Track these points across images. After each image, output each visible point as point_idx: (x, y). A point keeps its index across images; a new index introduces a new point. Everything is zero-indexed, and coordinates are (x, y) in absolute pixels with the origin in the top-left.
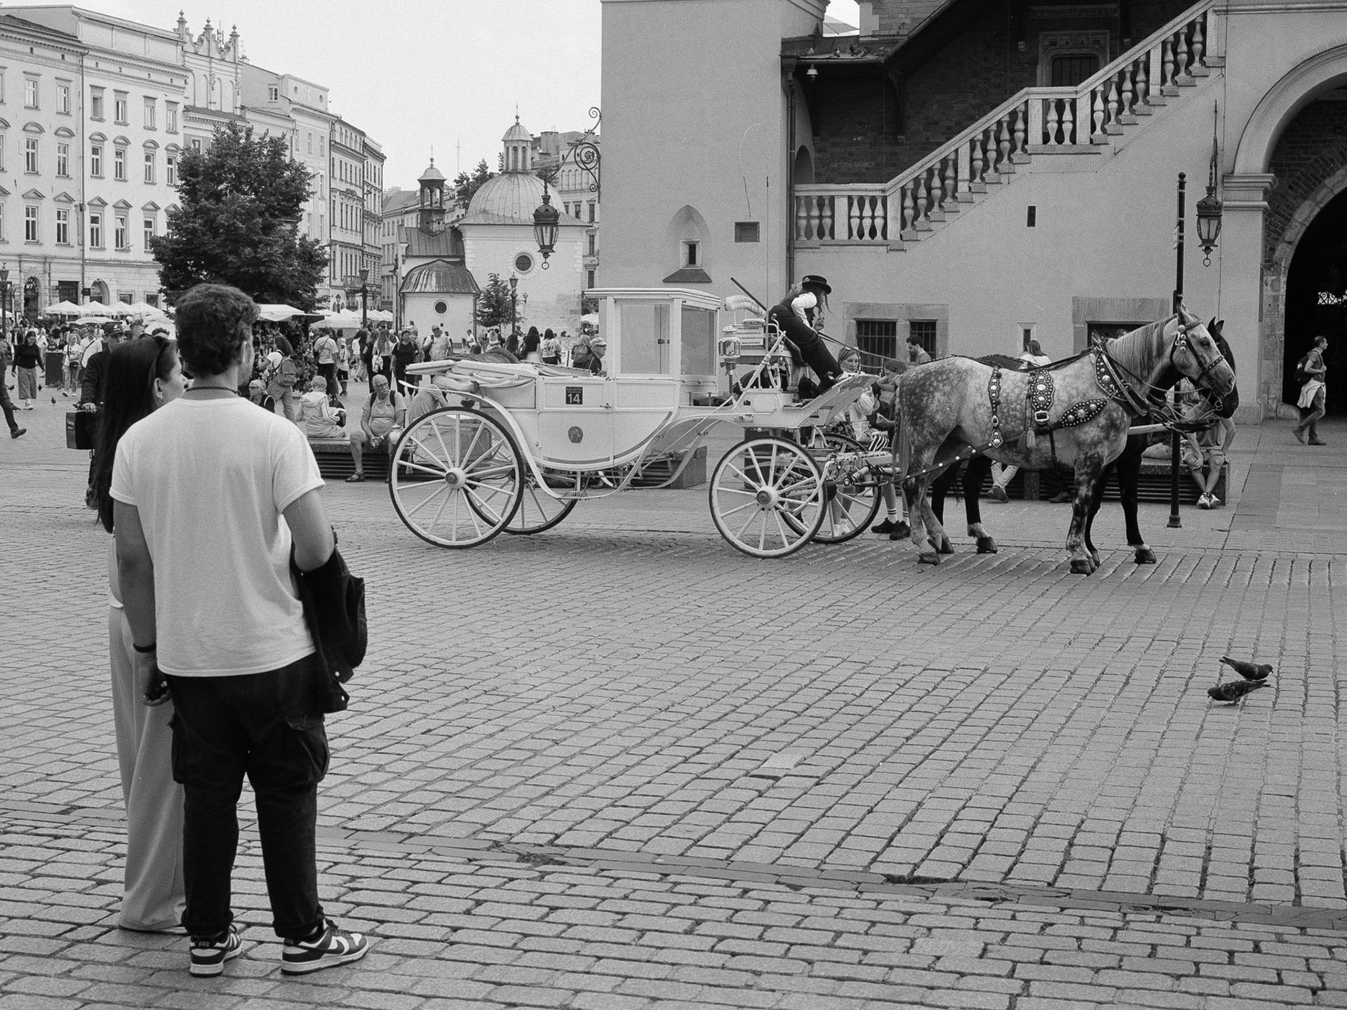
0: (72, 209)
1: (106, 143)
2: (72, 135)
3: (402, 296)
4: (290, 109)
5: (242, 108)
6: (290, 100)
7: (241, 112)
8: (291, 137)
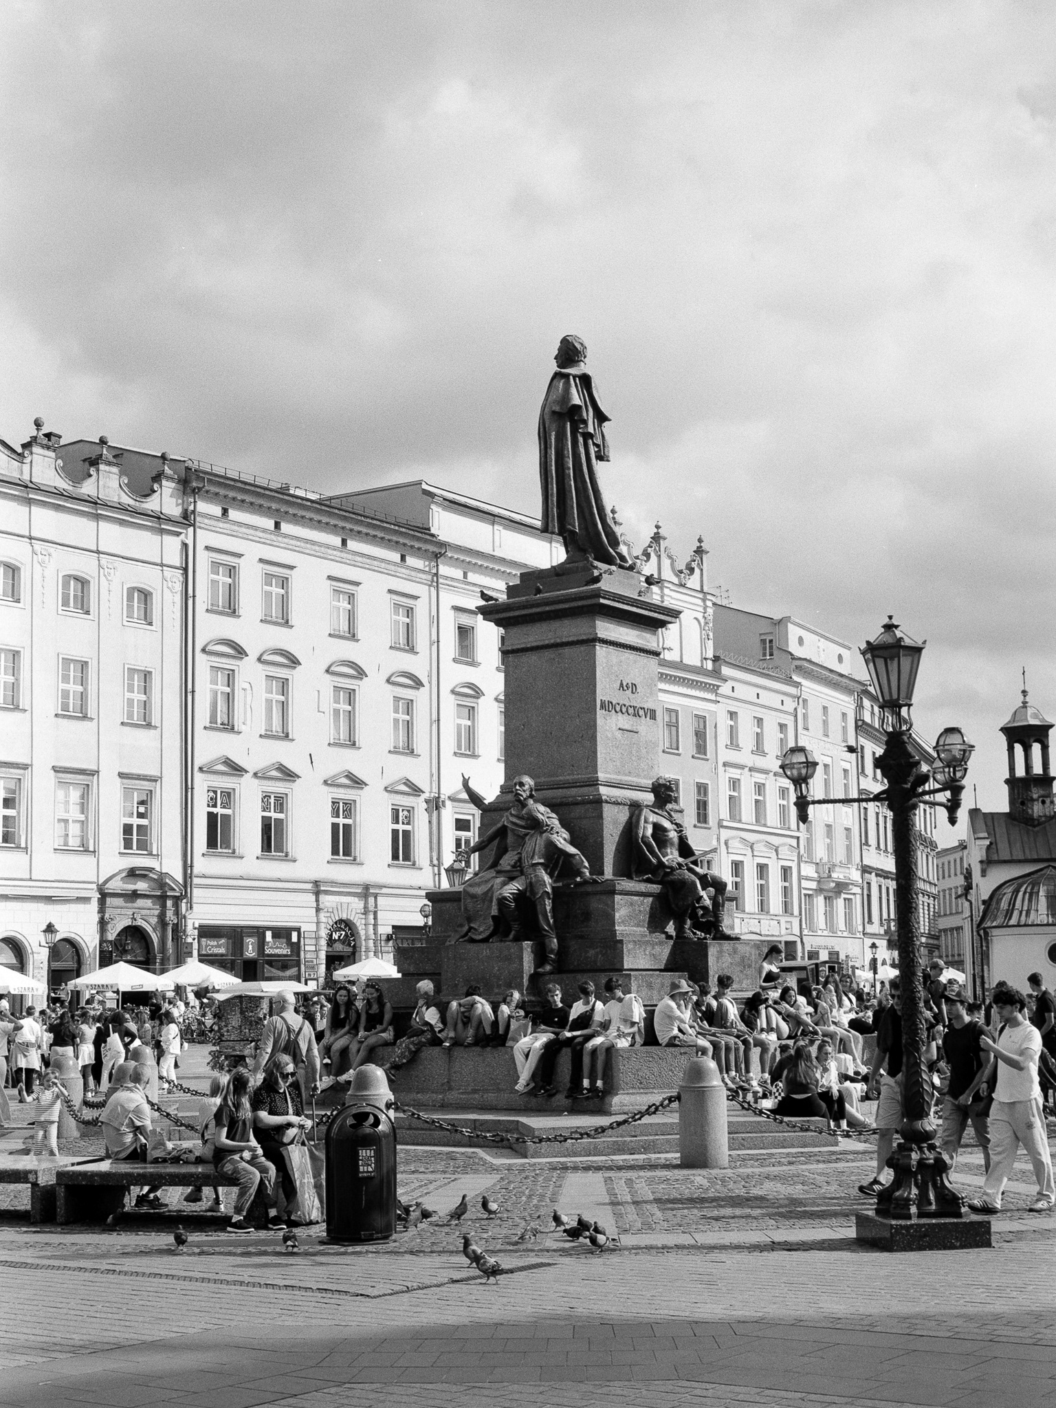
0: (420, 804)
1: (482, 700)
2: (418, 684)
3: (983, 935)
4: (793, 667)
5: (716, 659)
6: (792, 655)
7: (714, 665)
8: (796, 709)
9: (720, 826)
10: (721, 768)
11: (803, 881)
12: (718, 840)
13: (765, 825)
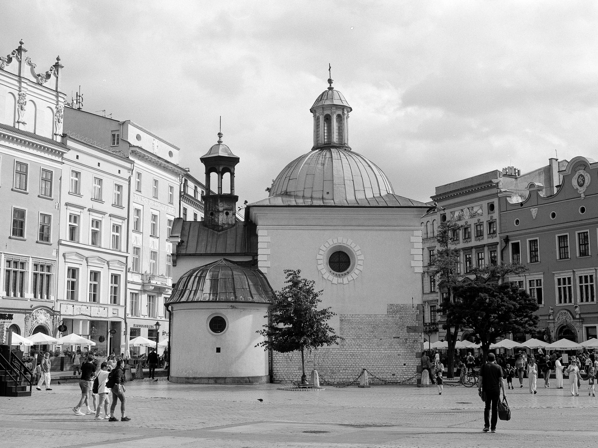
4: (130, 151)
5: (64, 136)
6: (129, 143)
7: (62, 140)
8: (130, 177)
9: (59, 243)
10: (63, 207)
11: (128, 284)
12: (58, 252)
13: (100, 247)
